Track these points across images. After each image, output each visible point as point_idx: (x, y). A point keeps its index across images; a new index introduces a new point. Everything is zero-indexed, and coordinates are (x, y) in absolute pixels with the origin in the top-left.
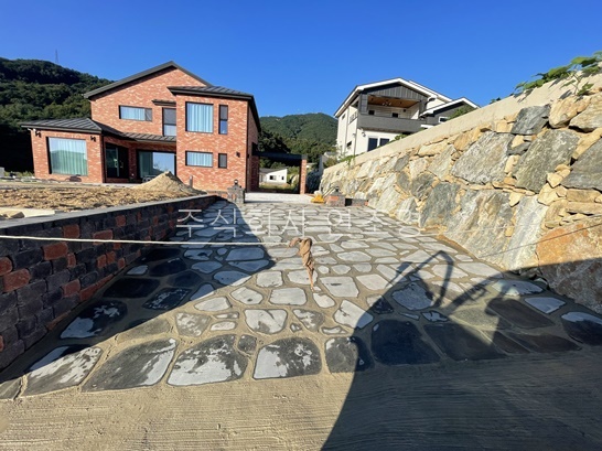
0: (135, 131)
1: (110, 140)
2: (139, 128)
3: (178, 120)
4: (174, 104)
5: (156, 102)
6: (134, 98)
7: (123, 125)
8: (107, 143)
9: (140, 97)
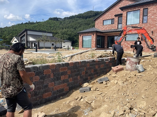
0: (107, 29)
1: (99, 34)
2: (109, 27)
3: (123, 21)
4: (122, 14)
5: (116, 16)
6: (108, 16)
7: (104, 28)
8: (98, 35)
9: (110, 15)
